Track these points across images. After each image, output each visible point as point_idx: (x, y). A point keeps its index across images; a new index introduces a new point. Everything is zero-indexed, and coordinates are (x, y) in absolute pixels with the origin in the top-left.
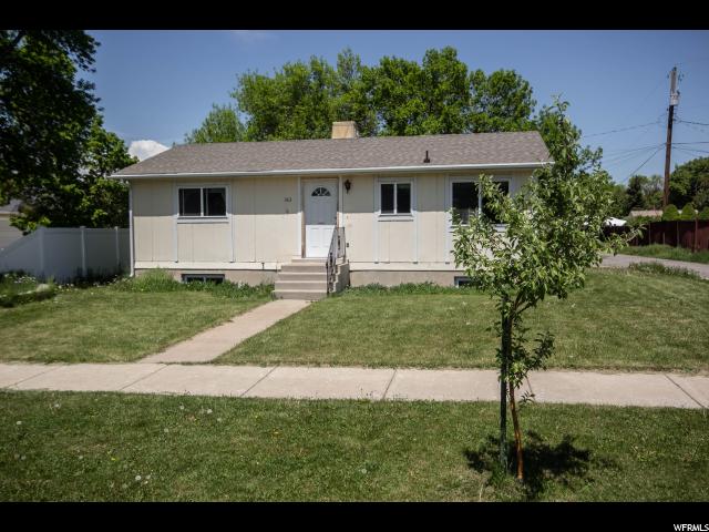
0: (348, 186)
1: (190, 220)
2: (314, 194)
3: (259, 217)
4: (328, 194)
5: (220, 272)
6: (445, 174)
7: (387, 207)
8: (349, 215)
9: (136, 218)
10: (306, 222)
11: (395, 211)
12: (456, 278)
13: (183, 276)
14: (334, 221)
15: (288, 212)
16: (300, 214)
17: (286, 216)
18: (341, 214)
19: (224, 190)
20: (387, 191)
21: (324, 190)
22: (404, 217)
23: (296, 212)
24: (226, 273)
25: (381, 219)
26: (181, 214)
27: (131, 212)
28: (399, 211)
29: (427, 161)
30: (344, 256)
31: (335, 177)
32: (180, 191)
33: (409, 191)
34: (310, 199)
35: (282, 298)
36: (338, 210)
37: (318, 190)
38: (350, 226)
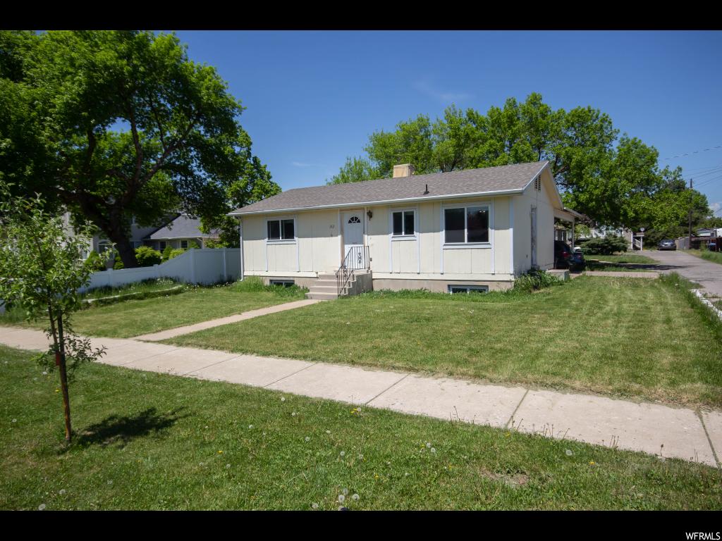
0: (370, 215)
1: (274, 242)
2: (350, 222)
3: (314, 239)
4: (359, 221)
5: (291, 279)
6: (439, 203)
7: (397, 230)
8: (372, 237)
9: (244, 242)
10: (344, 243)
11: (403, 233)
12: (449, 286)
13: (271, 281)
14: (362, 242)
15: (332, 236)
16: (340, 237)
17: (331, 238)
18: (366, 236)
19: (293, 220)
20: (397, 217)
21: (356, 218)
22: (409, 237)
23: (337, 236)
24: (295, 279)
25: (394, 239)
26: (269, 238)
27: (241, 238)
28: (406, 233)
29: (427, 193)
30: (369, 268)
31: (361, 208)
32: (268, 222)
33: (413, 216)
34: (347, 226)
35: (311, 298)
36: (364, 233)
37: (352, 219)
38: (372, 245)
